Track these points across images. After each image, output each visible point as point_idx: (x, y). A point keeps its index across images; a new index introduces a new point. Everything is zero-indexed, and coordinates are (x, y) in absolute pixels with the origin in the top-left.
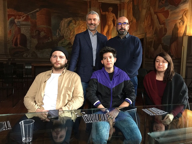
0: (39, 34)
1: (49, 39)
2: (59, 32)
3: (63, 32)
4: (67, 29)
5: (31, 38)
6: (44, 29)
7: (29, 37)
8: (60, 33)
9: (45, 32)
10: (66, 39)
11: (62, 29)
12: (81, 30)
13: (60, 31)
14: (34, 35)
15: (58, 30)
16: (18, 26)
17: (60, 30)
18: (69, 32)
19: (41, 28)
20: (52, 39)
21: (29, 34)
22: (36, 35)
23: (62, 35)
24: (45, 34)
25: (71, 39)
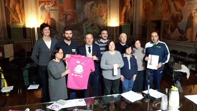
0: (66, 17)
1: (75, 22)
3: (87, 15)
7: (58, 20)
8: (84, 16)
9: (71, 16)
12: (102, 12)
13: (84, 14)
14: (62, 19)
15: (82, 13)
16: (48, 12)
17: (84, 13)
18: (92, 14)
19: (68, 12)
20: (77, 21)
21: (58, 18)
22: (63, 19)
23: (86, 18)
24: (71, 17)
25: (94, 21)
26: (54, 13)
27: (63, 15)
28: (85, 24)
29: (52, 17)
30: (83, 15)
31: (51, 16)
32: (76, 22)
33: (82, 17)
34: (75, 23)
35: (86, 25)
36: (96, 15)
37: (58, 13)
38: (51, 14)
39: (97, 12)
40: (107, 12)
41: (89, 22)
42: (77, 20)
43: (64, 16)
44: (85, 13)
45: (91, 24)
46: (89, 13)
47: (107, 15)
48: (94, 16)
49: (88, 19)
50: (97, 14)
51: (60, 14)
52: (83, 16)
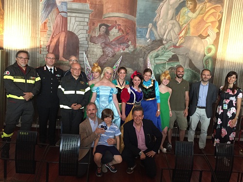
0: (107, 33)
1: (128, 47)
2: (153, 29)
3: (162, 31)
4: (173, 24)
5: (89, 43)
6: (118, 23)
7: (85, 39)
8: (155, 32)
9: (119, 29)
10: (167, 46)
11: (160, 22)
12: (207, 25)
13: (156, 28)
14: (97, 35)
15: (150, 25)
16: (63, 14)
17: (155, 25)
18: (176, 29)
19: (112, 19)
20: (135, 46)
21: (85, 32)
22: (100, 36)
23: (158, 38)
24: (120, 34)
25: (179, 47)
26: (77, 19)
27: (100, 27)
28: (154, 53)
29: (70, 28)
30: (151, 30)
31: (68, 25)
32: (131, 48)
33: (147, 36)
34: (127, 50)
35: (157, 56)
36: (186, 33)
37: (87, 20)
38: (68, 21)
39: (192, 24)
40: (219, 28)
41: (167, 49)
42: (134, 43)
43: (103, 29)
44: (158, 25)
45: (170, 54)
46: (170, 26)
47: (218, 34)
48: (183, 34)
49: (164, 42)
50: (192, 30)
51: (92, 24)
52: (151, 33)
